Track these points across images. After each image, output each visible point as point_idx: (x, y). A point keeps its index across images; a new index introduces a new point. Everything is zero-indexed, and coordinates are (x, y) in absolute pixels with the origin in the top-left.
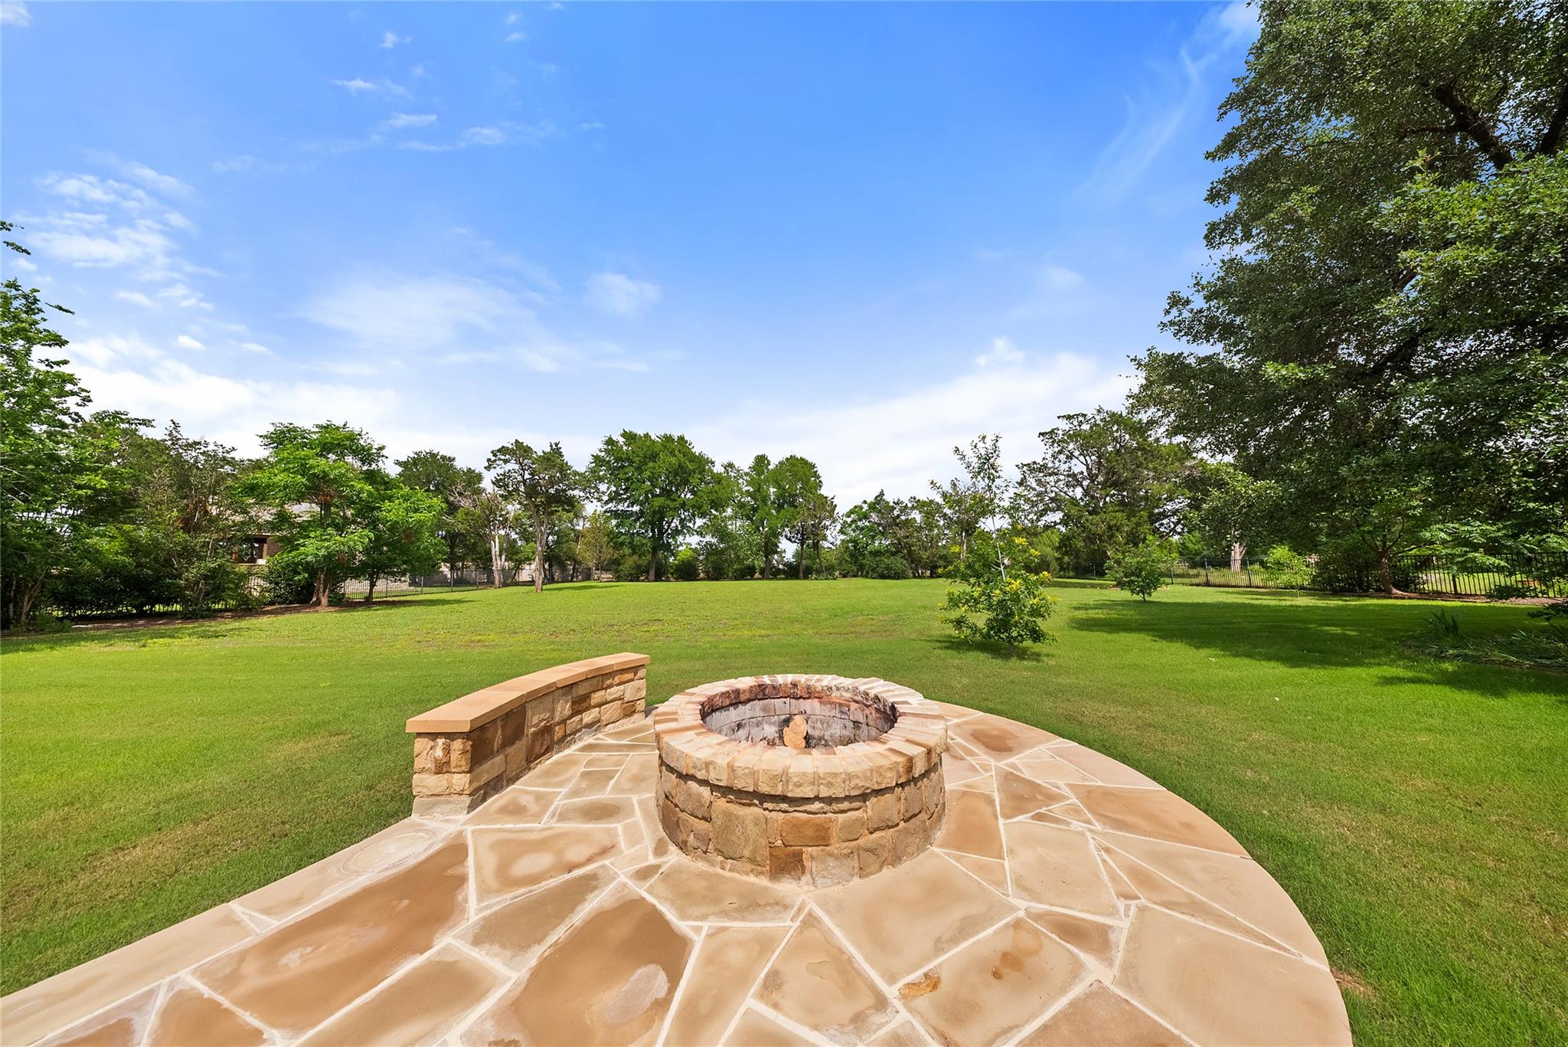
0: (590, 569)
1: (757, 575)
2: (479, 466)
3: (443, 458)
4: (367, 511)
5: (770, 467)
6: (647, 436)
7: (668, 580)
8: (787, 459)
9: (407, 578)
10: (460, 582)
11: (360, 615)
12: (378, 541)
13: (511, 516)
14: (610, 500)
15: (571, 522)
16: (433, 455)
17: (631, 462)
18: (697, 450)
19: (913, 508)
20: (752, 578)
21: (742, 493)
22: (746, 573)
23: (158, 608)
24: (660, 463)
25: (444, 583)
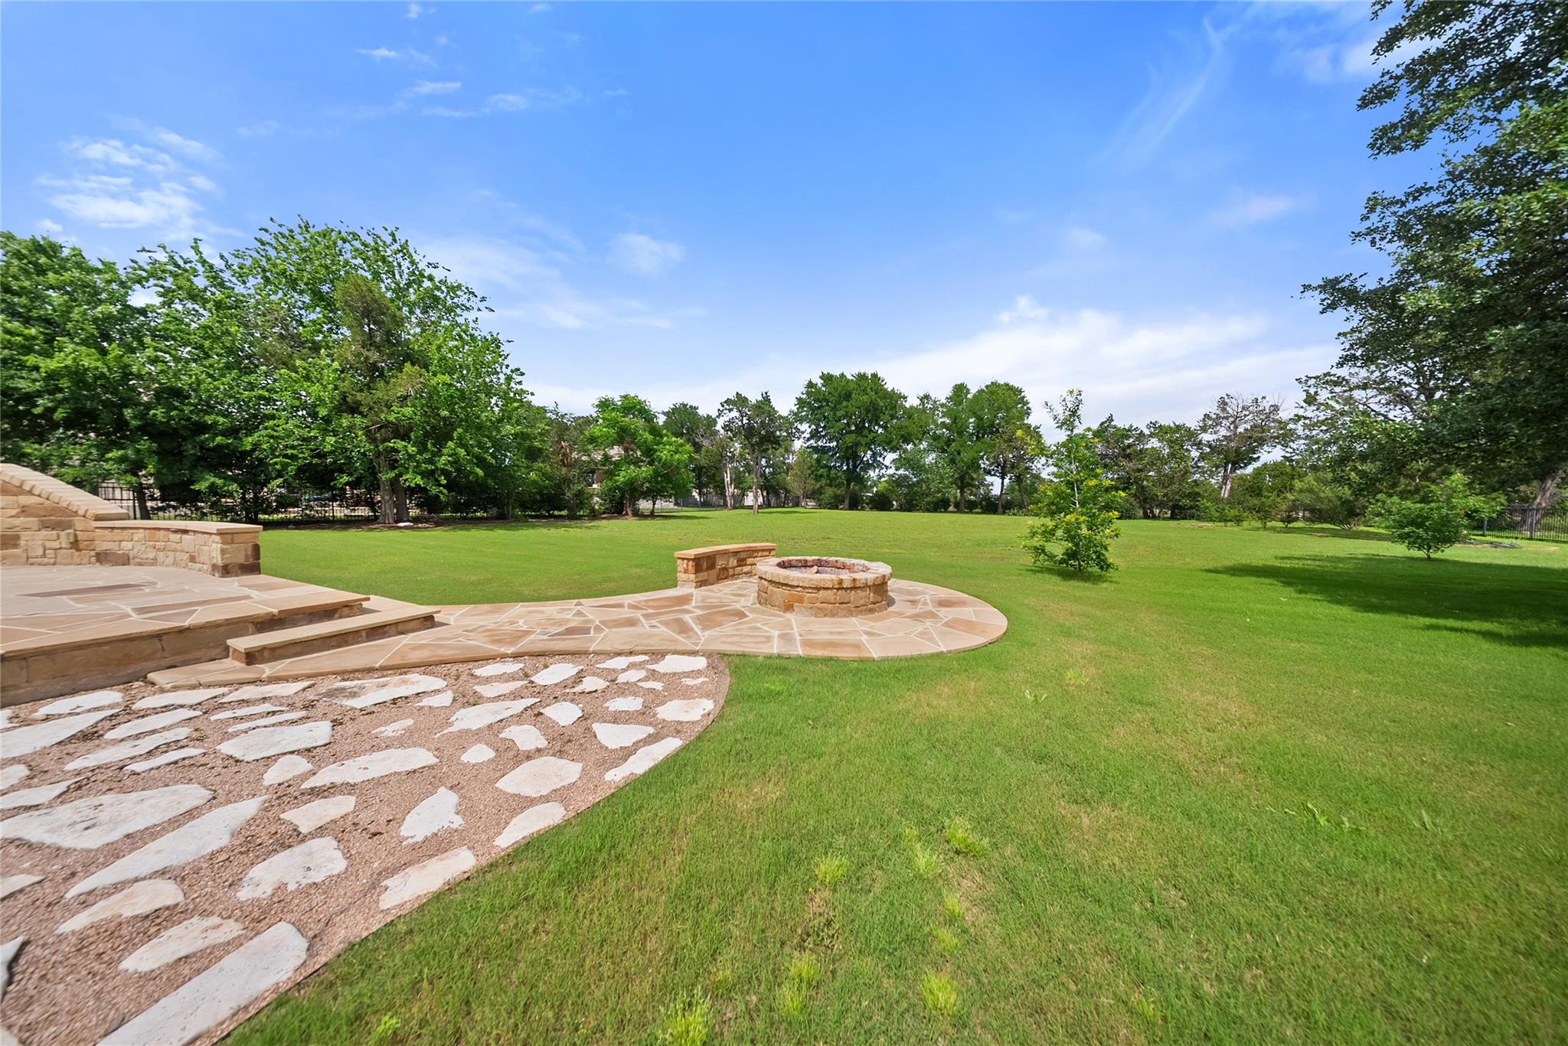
0: (798, 497)
1: (951, 508)
2: (714, 414)
3: (691, 407)
4: (649, 452)
5: (969, 396)
6: (842, 375)
7: (863, 509)
8: (987, 387)
9: (672, 499)
10: (706, 505)
11: (649, 522)
12: (656, 473)
13: (737, 453)
14: (812, 437)
15: (783, 456)
16: (685, 406)
17: (828, 402)
18: (889, 387)
19: (1152, 435)
20: (946, 511)
21: (937, 425)
22: (941, 505)
23: (556, 513)
24: (853, 402)
25: (695, 504)
